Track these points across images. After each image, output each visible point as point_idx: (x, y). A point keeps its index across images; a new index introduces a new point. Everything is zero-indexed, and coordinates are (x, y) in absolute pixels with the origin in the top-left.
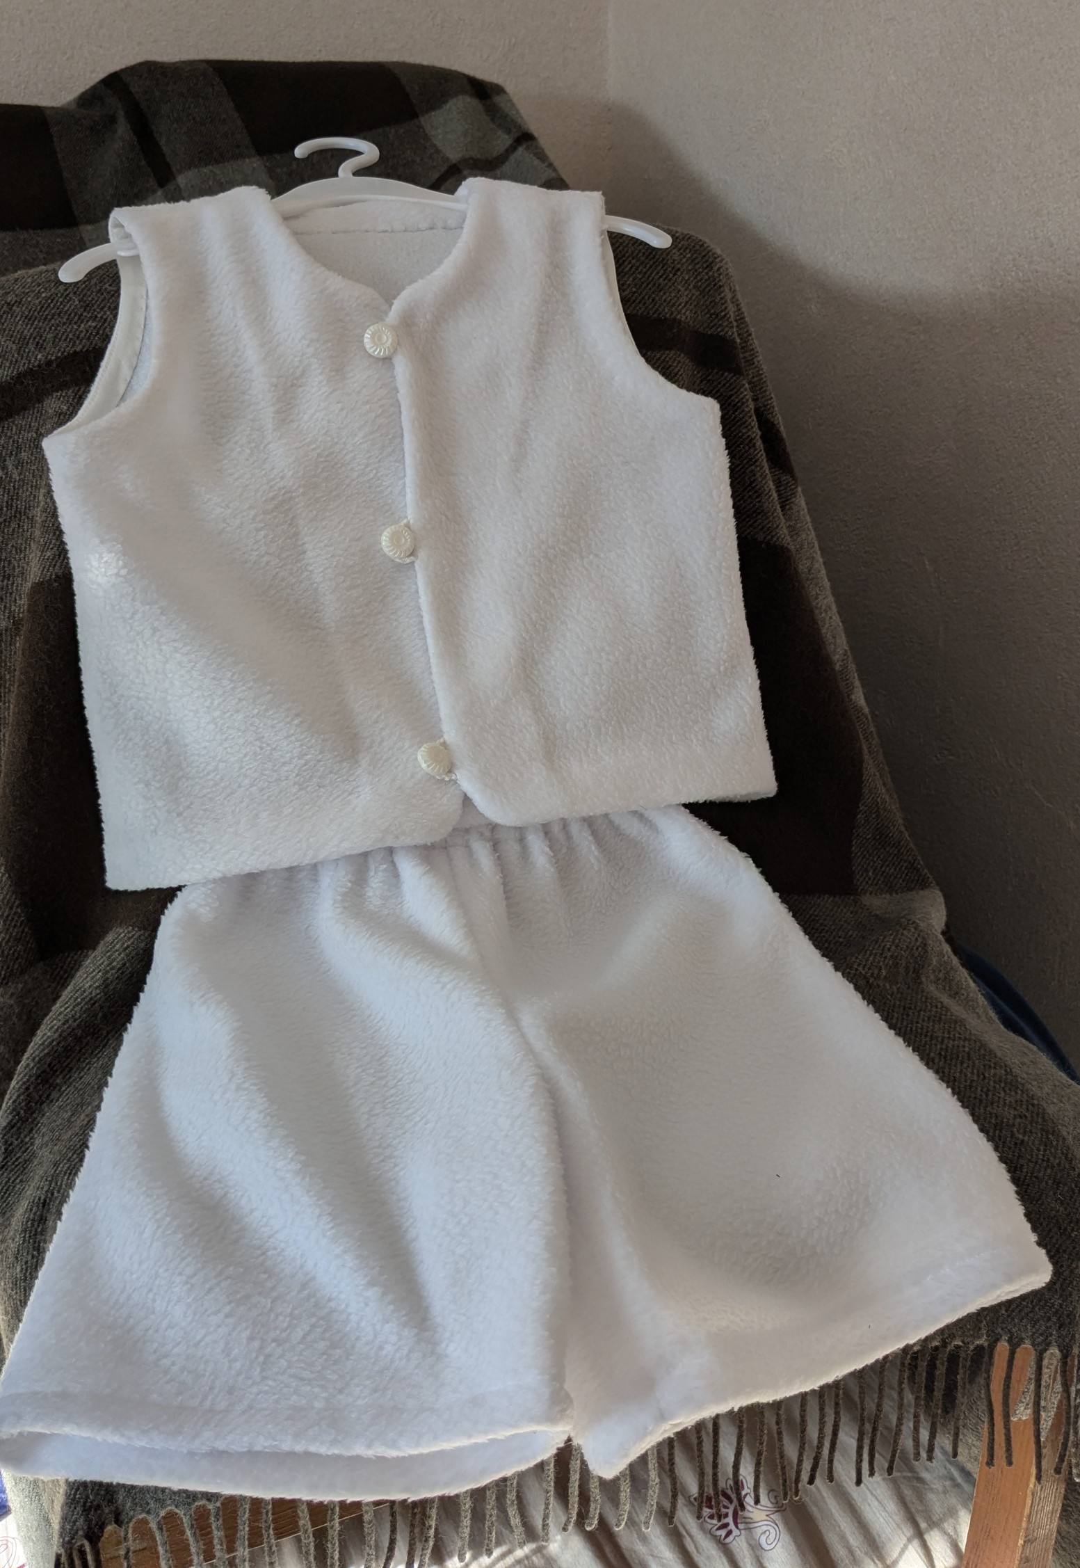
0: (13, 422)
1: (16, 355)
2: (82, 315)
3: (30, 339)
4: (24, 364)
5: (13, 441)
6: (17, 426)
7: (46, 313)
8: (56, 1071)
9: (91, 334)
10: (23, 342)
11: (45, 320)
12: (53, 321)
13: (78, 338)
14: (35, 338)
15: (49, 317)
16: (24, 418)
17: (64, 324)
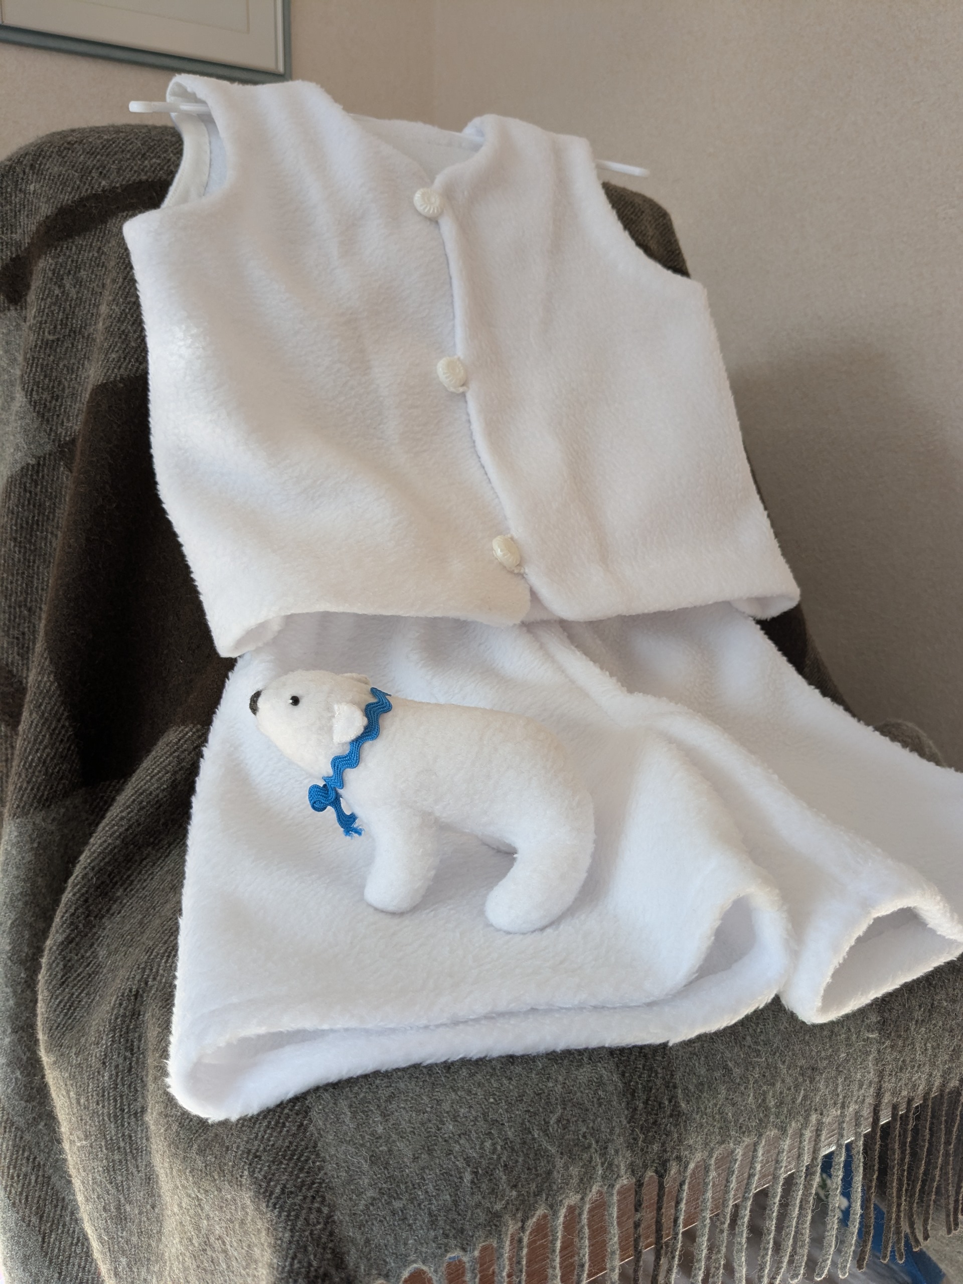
0: (73, 242)
1: (78, 182)
2: (145, 154)
3: (92, 169)
4: (87, 190)
5: (72, 261)
6: (77, 247)
7: (109, 150)
8: (116, 883)
9: (156, 169)
10: (85, 172)
11: (107, 155)
12: (116, 156)
13: (143, 170)
14: (98, 169)
15: (112, 153)
16: (85, 238)
17: (129, 159)
